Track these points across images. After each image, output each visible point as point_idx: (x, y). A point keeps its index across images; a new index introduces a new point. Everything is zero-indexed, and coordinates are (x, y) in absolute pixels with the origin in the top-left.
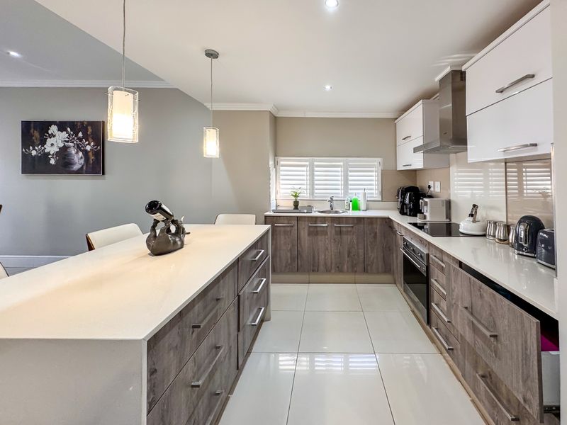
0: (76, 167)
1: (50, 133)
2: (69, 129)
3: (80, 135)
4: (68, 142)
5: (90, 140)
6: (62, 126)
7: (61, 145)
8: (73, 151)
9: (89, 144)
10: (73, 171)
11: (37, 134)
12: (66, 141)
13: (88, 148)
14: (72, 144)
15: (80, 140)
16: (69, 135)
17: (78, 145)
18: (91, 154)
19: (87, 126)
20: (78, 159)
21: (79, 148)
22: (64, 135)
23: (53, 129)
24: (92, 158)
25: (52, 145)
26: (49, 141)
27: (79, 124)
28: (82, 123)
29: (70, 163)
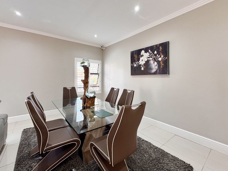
0: (154, 71)
1: (141, 55)
2: (150, 51)
3: (156, 52)
4: (149, 58)
5: (161, 54)
6: (146, 50)
7: (146, 60)
8: (152, 62)
9: (160, 57)
10: (152, 73)
11: (136, 56)
12: (148, 58)
13: (160, 59)
14: (151, 59)
15: (155, 55)
16: (150, 54)
17: (154, 58)
18: (161, 62)
19: (159, 47)
20: (154, 66)
21: (155, 60)
22: (148, 54)
23: (143, 52)
24: (162, 64)
25: (142, 60)
26: (141, 59)
27: (155, 46)
28: (156, 45)
29: (151, 69)
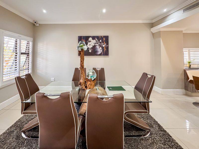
0: (99, 53)
1: (89, 40)
2: (96, 39)
3: (101, 41)
4: (96, 44)
5: (104, 43)
6: (94, 38)
7: (93, 45)
8: (98, 47)
9: (104, 44)
10: (98, 55)
12: (95, 43)
13: (104, 46)
14: (97, 45)
15: (101, 43)
16: (96, 41)
17: (100, 45)
18: (105, 48)
19: (103, 38)
20: (100, 50)
21: (100, 46)
22: (94, 41)
23: (90, 39)
24: (105, 49)
25: (90, 45)
26: (89, 43)
27: (100, 37)
28: (101, 37)
29: (97, 52)
